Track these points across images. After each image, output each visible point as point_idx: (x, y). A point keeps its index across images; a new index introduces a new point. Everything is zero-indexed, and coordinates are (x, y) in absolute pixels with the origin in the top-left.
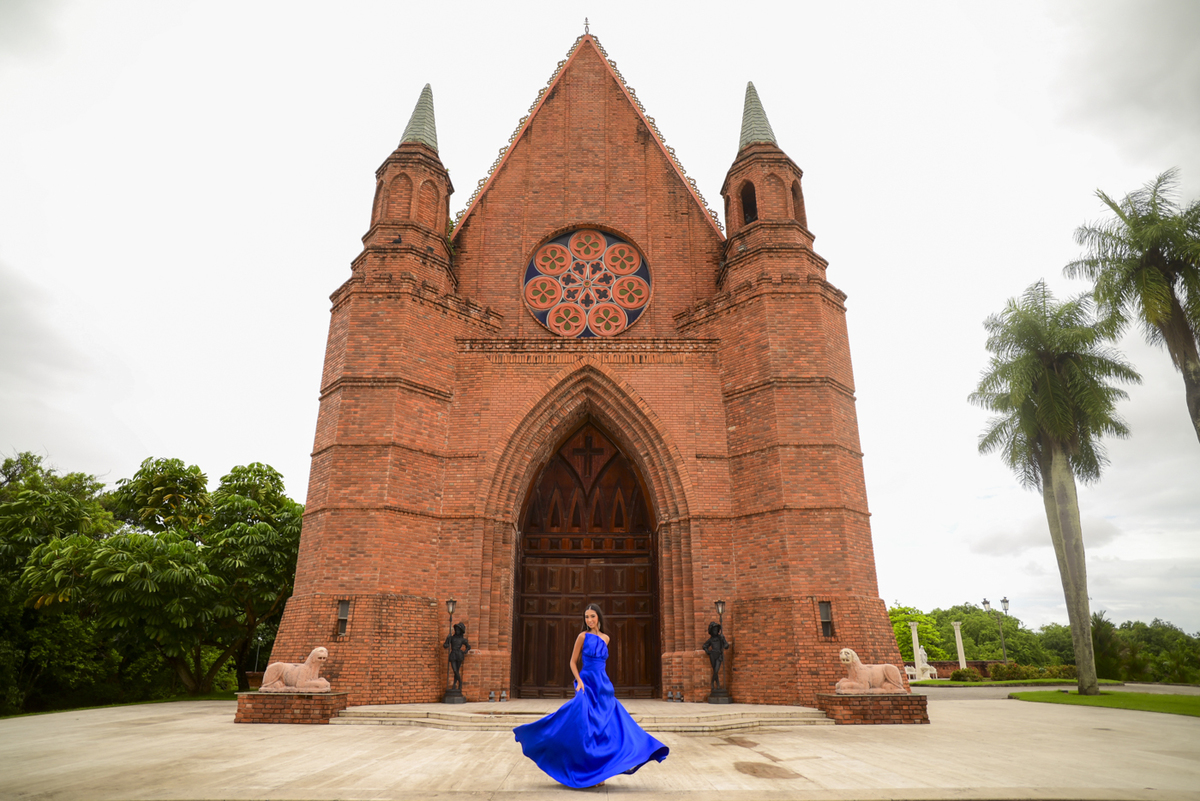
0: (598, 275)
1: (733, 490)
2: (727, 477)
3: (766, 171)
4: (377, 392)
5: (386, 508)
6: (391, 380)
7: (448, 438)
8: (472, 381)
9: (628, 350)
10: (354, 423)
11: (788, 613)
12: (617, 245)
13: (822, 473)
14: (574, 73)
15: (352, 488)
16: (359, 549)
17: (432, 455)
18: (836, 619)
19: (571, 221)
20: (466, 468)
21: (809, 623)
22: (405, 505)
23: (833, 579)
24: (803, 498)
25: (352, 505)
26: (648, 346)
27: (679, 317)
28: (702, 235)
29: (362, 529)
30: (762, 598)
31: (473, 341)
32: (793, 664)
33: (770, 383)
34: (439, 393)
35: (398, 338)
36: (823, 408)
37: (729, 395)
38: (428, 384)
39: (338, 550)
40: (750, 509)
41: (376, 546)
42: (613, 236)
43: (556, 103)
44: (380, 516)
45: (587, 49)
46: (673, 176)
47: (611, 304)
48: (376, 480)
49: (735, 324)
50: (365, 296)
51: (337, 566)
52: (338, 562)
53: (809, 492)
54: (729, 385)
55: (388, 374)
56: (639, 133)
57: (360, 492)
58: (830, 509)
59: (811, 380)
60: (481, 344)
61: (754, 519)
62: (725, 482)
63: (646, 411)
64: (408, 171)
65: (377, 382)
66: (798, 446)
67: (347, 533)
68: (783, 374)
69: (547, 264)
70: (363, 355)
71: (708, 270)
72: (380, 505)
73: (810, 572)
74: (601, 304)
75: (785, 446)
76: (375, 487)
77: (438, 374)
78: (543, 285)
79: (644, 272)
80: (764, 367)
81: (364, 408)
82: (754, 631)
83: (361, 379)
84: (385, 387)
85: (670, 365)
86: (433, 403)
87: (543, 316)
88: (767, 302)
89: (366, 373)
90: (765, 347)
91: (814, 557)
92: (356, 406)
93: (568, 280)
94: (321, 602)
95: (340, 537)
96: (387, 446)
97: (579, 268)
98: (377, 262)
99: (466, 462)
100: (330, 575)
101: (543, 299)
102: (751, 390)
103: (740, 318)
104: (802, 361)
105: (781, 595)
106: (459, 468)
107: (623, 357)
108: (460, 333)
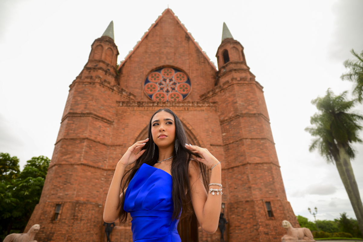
0: (172, 83)
1: (225, 158)
2: (223, 153)
4: (82, 118)
5: (82, 164)
6: (88, 114)
7: (111, 138)
8: (122, 117)
9: (183, 106)
10: (71, 130)
11: (253, 207)
12: (178, 73)
13: (261, 149)
14: (164, 19)
15: (68, 156)
16: (68, 182)
17: (104, 144)
18: (273, 209)
19: (162, 64)
20: (118, 150)
21: (262, 211)
23: (270, 192)
24: (255, 159)
25: (67, 163)
26: (191, 105)
27: (202, 96)
28: (209, 69)
29: (71, 173)
30: (240, 202)
31: (123, 102)
32: (257, 230)
33: (238, 115)
34: (109, 121)
35: (93, 98)
36: (260, 124)
37: (222, 122)
38: (104, 117)
39: (59, 182)
40: (233, 165)
41: (76, 180)
42: (177, 70)
43: (157, 28)
44: (79, 168)
45: (168, 12)
46: (198, 51)
47: (176, 92)
48: (78, 153)
49: (223, 96)
50: (81, 83)
51: (58, 189)
52: (59, 187)
53: (257, 157)
54: (222, 118)
55: (87, 111)
56: (186, 37)
57: (71, 158)
58: (266, 163)
59: (255, 114)
60: (127, 103)
61: (235, 169)
62: (222, 155)
63: (190, 128)
64: (102, 44)
65: (83, 115)
66: (251, 139)
67: (64, 175)
68: (244, 112)
69: (153, 79)
70: (78, 105)
71: (212, 81)
72: (79, 163)
73: (260, 189)
74: (173, 92)
75: (246, 139)
76: (78, 156)
77: (108, 114)
78: (151, 86)
79: (189, 81)
80: (236, 110)
81: (76, 124)
82: (238, 216)
83: (76, 113)
84: (86, 116)
85: (199, 111)
86: (106, 124)
87: (151, 96)
88: (236, 88)
89: (79, 111)
90: (236, 103)
91: (261, 183)
92: (73, 123)
93: (160, 84)
94: (48, 206)
95: (60, 177)
96: (84, 139)
97: (165, 80)
98: (87, 72)
99: (118, 147)
100: (54, 193)
101: (151, 90)
102: (231, 119)
103: (225, 93)
104: (251, 107)
105: (248, 199)
106: (115, 150)
107: (181, 108)
108: (118, 100)
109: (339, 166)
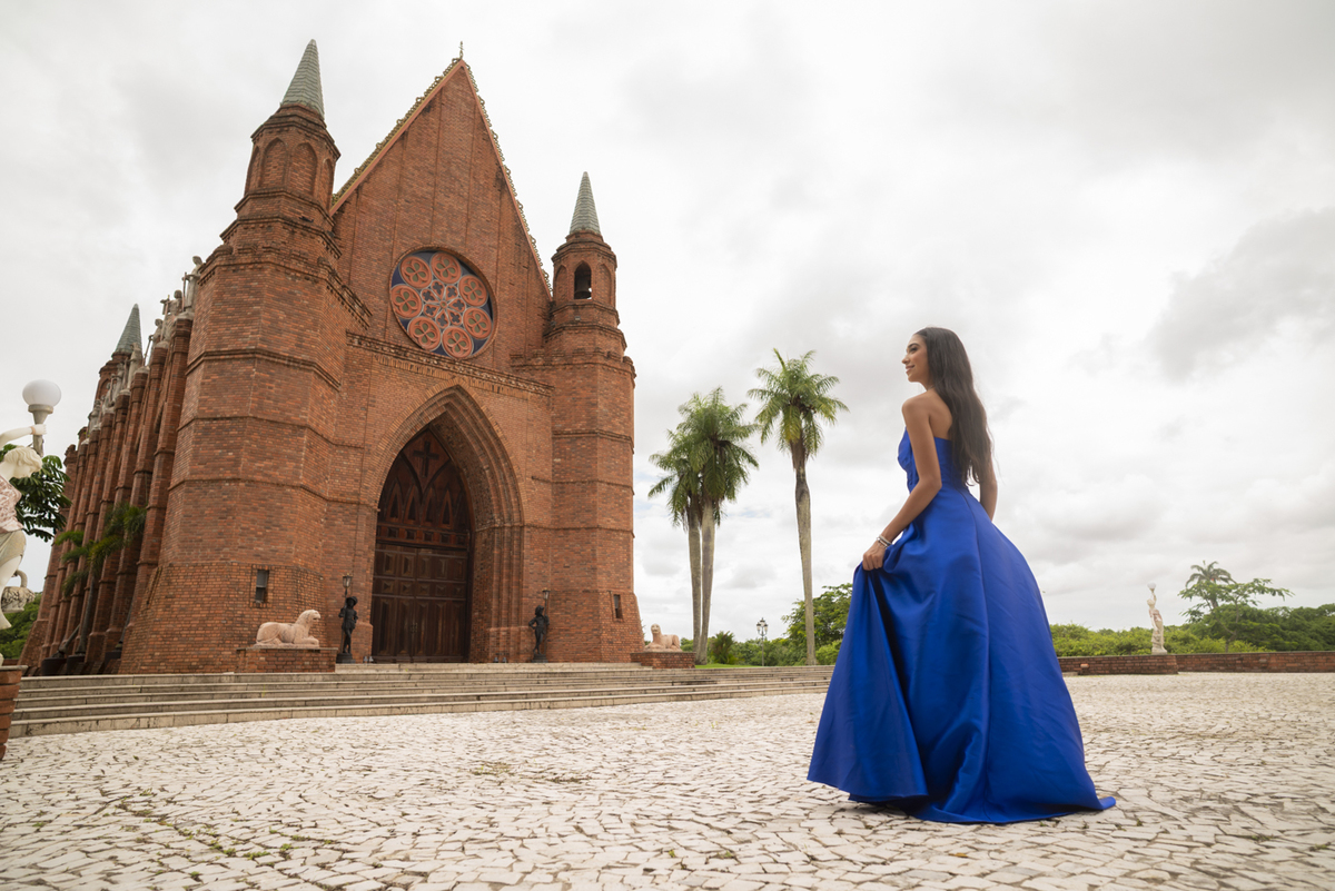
0: (453, 300)
1: (553, 507)
2: (550, 497)
3: (600, 261)
4: (292, 371)
5: (302, 487)
6: (305, 362)
7: (336, 425)
8: (360, 376)
9: (488, 380)
10: (269, 399)
11: (596, 602)
12: (469, 276)
13: (620, 505)
14: (449, 94)
15: (266, 462)
16: (275, 523)
17: (327, 441)
18: (623, 607)
19: (436, 242)
20: (352, 457)
21: (608, 609)
22: (310, 485)
23: (621, 580)
24: (609, 521)
25: (266, 479)
26: (503, 380)
27: (515, 357)
28: (537, 291)
29: (278, 504)
30: (572, 590)
31: (362, 338)
32: (598, 636)
33: (594, 433)
35: (315, 323)
36: (625, 458)
37: (557, 434)
38: (329, 371)
39: (253, 521)
40: (567, 524)
41: (292, 521)
42: (469, 268)
43: (432, 118)
44: (298, 495)
45: (459, 74)
46: (519, 229)
47: (461, 329)
48: (291, 458)
49: (569, 379)
50: (282, 270)
51: (253, 536)
52: (253, 533)
53: (612, 518)
54: (559, 426)
55: (304, 356)
56: (497, 179)
57: (276, 468)
58: (623, 531)
59: (620, 436)
60: (372, 344)
61: (571, 531)
62: (548, 500)
63: (500, 435)
64: (313, 144)
65: (292, 362)
67: (263, 506)
68: (605, 429)
69: (412, 275)
70: (280, 331)
71: (537, 323)
72: (296, 483)
73: (609, 574)
74: (454, 327)
75: (601, 482)
76: (291, 465)
77: (333, 362)
78: (407, 294)
79: (490, 307)
80: (592, 420)
81: (279, 385)
82: (567, 613)
83: (276, 355)
84: (301, 369)
85: (518, 399)
86: (330, 391)
87: (406, 323)
88: (600, 372)
89: (283, 350)
90: (595, 405)
91: (612, 564)
92: (271, 381)
93: (428, 296)
94: (239, 571)
95: (255, 509)
96: (303, 427)
97: (438, 288)
98: (286, 234)
99: (352, 451)
100: (244, 544)
101: (406, 307)
102: (578, 435)
103: (574, 376)
104: (616, 421)
105: (588, 588)
106: (346, 456)
107: (487, 385)
108: (351, 329)
109: (693, 536)
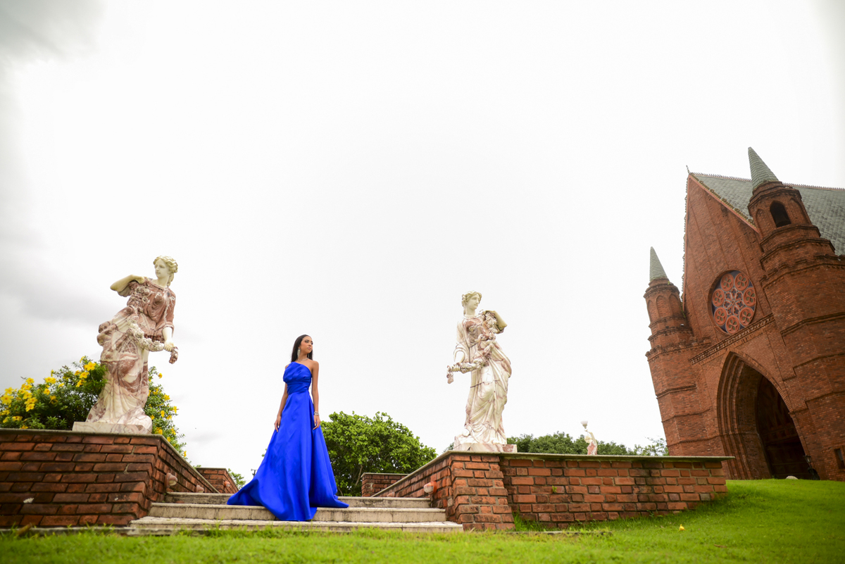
0: (735, 296)
4: (664, 397)
8: (699, 376)
9: (741, 337)
17: (695, 414)
19: (716, 275)
20: (709, 415)
21: (832, 462)
22: (689, 439)
23: (841, 435)
24: (813, 393)
38: (682, 386)
43: (691, 220)
45: (691, 181)
46: (743, 224)
47: (745, 308)
53: (814, 389)
63: (756, 365)
65: (663, 394)
66: (802, 365)
69: (717, 301)
77: (685, 380)
78: (719, 312)
81: (664, 405)
83: (660, 394)
85: (758, 337)
87: (724, 327)
89: (660, 391)
91: (828, 424)
92: (662, 405)
93: (726, 304)
97: (728, 296)
99: (707, 413)
101: (721, 319)
106: (707, 416)
108: (690, 357)
